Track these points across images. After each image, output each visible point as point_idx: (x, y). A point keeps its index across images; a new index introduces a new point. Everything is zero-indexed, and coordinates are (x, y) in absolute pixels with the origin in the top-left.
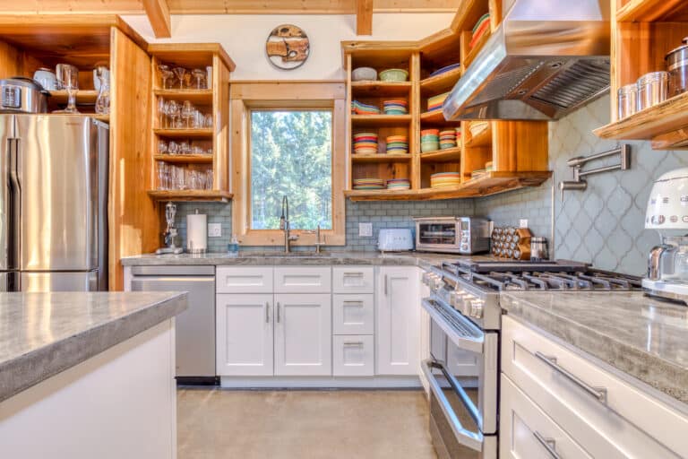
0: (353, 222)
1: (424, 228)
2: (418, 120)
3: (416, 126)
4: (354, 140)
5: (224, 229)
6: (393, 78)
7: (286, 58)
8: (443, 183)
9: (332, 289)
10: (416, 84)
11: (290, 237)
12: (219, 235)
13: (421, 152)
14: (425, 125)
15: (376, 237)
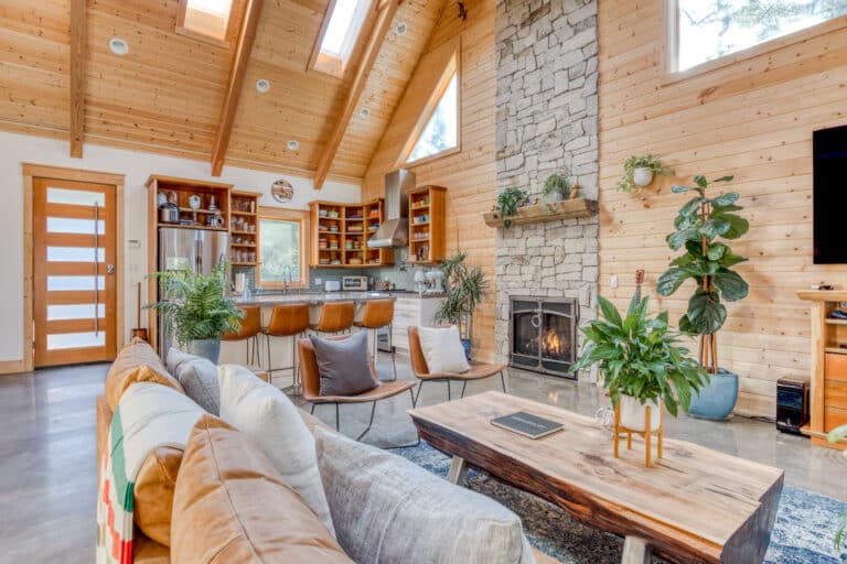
0: (313, 278)
1: (346, 280)
2: (344, 235)
3: (343, 237)
4: (320, 242)
6: (334, 215)
7: (281, 196)
8: (355, 262)
10: (343, 219)
13: (345, 249)
14: (348, 237)
15: (323, 285)
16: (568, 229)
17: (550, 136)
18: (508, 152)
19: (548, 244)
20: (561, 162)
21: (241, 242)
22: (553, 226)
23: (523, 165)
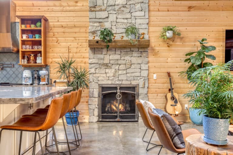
16: (133, 52)
17: (123, 7)
18: (97, 9)
19: (122, 58)
20: (130, 21)
22: (125, 50)
23: (107, 17)
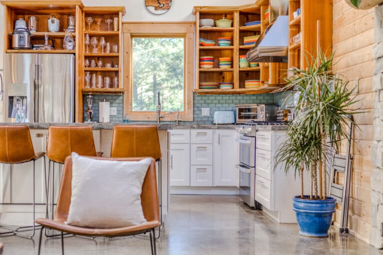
0: (198, 107)
1: (241, 110)
2: (238, 49)
3: (236, 53)
4: (200, 60)
5: (118, 111)
6: (223, 24)
7: (157, 8)
8: (251, 85)
9: (190, 141)
10: (237, 28)
11: (160, 116)
12: (116, 114)
13: (239, 67)
15: (212, 116)
21: (104, 66)
